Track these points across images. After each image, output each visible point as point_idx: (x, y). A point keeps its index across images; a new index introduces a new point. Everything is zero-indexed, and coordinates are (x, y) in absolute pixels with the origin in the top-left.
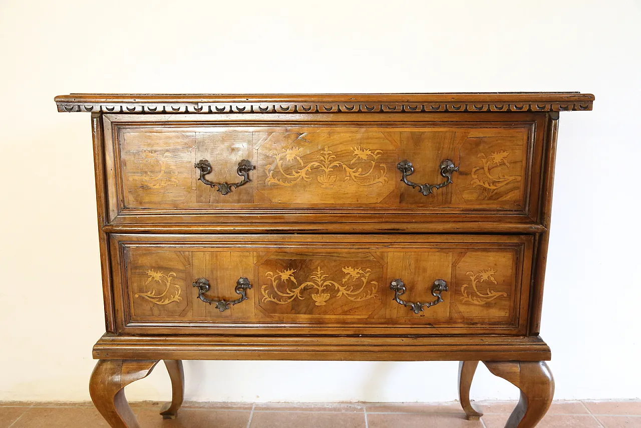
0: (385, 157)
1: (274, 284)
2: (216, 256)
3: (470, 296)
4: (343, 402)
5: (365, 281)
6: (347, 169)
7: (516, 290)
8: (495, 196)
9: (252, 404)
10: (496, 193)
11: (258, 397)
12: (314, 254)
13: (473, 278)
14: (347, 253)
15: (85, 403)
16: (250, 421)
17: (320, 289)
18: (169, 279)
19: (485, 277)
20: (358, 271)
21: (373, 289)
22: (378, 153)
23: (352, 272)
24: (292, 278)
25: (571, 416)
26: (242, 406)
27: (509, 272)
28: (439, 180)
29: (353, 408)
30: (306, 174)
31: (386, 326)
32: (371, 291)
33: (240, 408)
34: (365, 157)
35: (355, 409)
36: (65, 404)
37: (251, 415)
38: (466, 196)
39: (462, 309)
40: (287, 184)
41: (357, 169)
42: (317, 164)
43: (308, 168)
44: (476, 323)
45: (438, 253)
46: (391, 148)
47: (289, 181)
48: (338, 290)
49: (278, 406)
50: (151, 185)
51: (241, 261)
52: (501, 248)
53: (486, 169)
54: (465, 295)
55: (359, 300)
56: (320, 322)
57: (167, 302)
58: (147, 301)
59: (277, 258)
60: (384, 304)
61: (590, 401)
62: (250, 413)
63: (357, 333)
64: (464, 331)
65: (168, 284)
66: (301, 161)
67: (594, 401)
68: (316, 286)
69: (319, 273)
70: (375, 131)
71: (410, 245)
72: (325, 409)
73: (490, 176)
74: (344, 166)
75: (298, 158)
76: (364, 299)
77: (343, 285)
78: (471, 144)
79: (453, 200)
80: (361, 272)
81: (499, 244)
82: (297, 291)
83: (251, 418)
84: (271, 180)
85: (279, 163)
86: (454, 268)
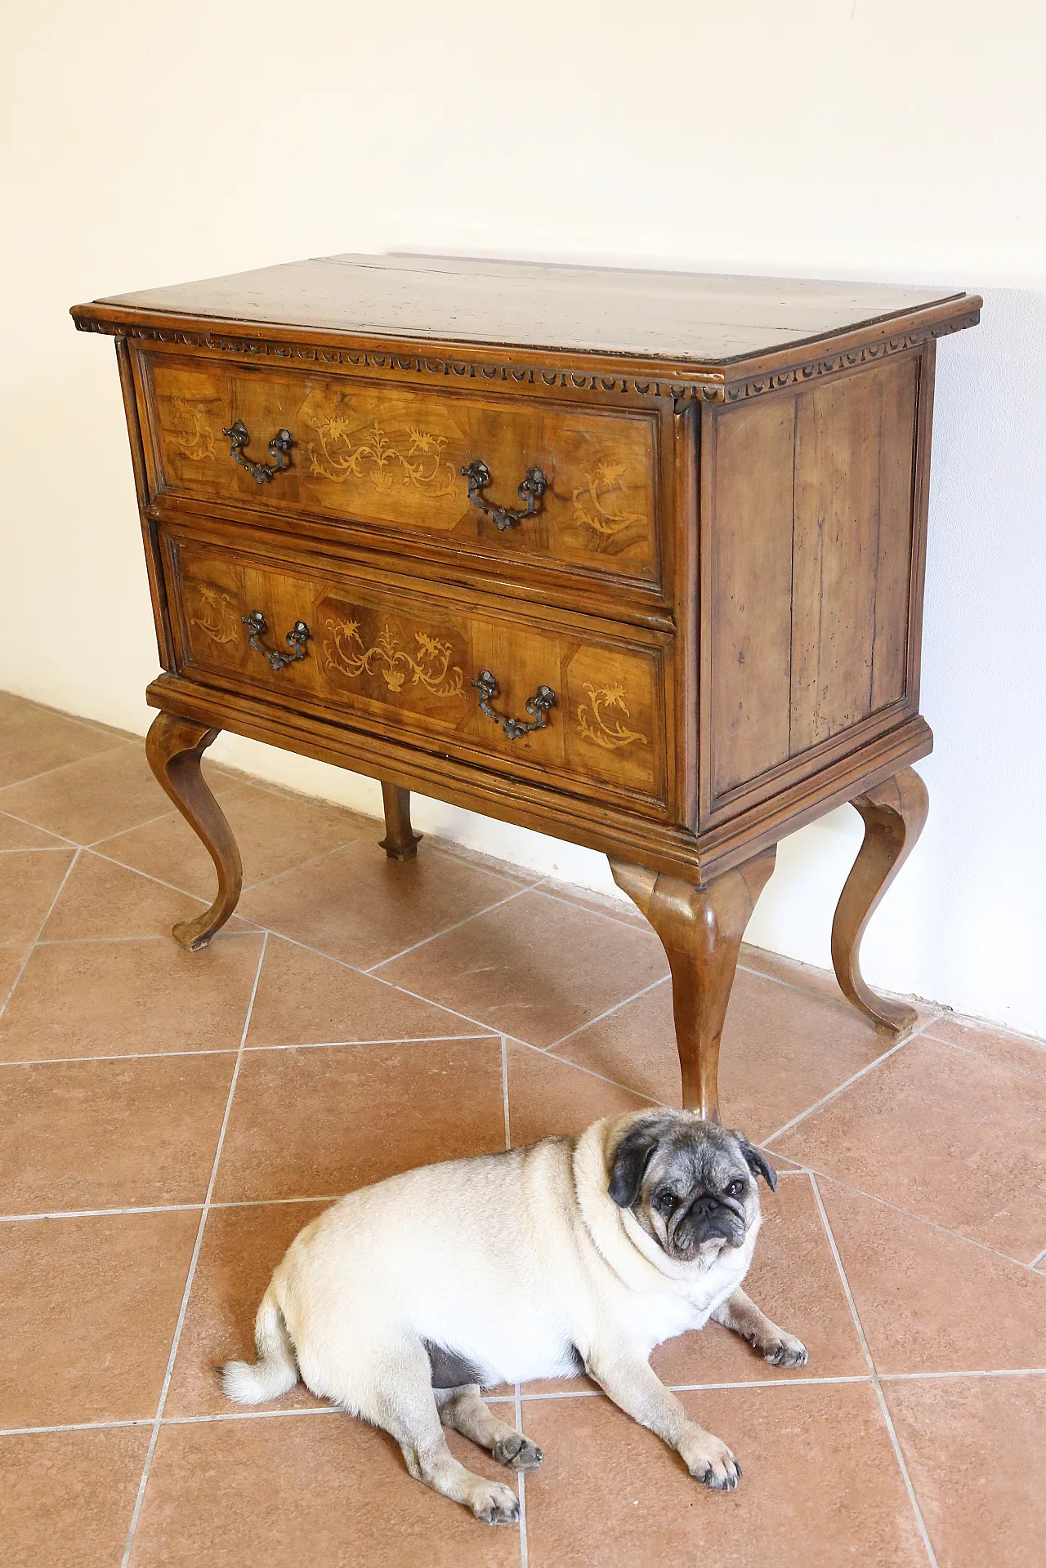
0: (450, 449)
1: (337, 641)
2: (268, 580)
3: (591, 728)
5: (446, 663)
6: (405, 463)
7: (659, 733)
8: (613, 548)
10: (613, 542)
11: (557, 866)
12: (379, 602)
13: (593, 695)
14: (419, 609)
17: (392, 663)
18: (223, 604)
19: (610, 699)
20: (435, 643)
21: (457, 679)
22: (442, 442)
23: (428, 644)
24: (357, 636)
27: (647, 698)
30: (357, 465)
31: (481, 750)
32: (456, 683)
34: (426, 447)
37: (519, 894)
38: (569, 539)
39: (583, 748)
40: (334, 478)
41: (418, 467)
42: (367, 450)
43: (357, 455)
44: (606, 783)
45: (539, 637)
46: (459, 435)
47: (337, 473)
48: (414, 671)
50: (188, 454)
51: (297, 595)
52: (631, 649)
53: (594, 494)
54: (584, 724)
55: (440, 694)
56: (397, 720)
57: (223, 639)
60: (473, 710)
62: (520, 890)
63: (443, 751)
64: (589, 793)
65: (223, 612)
66: (348, 442)
68: (386, 657)
69: (387, 635)
70: (436, 404)
71: (500, 614)
73: (600, 509)
74: (401, 458)
75: (345, 436)
76: (447, 694)
77: (419, 664)
78: (568, 444)
79: (551, 542)
80: (439, 646)
82: (364, 658)
83: (512, 897)
84: (316, 468)
85: (324, 441)
86: (564, 674)
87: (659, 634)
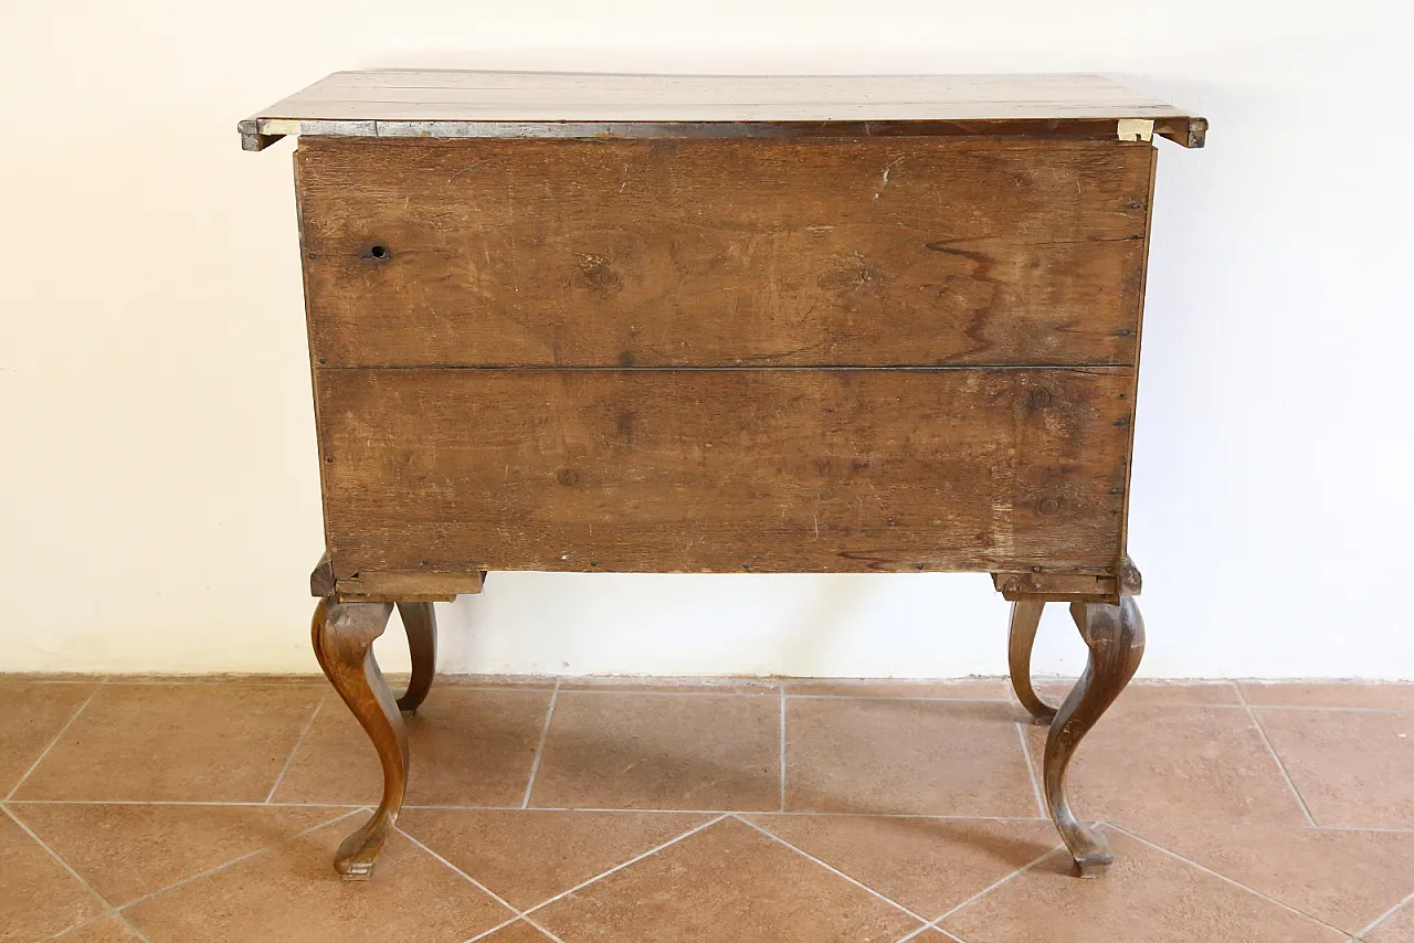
4: (740, 677)
9: (554, 679)
11: (567, 665)
15: (213, 677)
16: (552, 709)
25: (1201, 708)
26: (535, 682)
29: (761, 687)
33: (532, 686)
35: (762, 689)
36: (173, 678)
37: (554, 698)
49: (608, 682)
61: (1253, 681)
62: (551, 695)
67: (1264, 682)
72: (702, 689)
83: (553, 703)
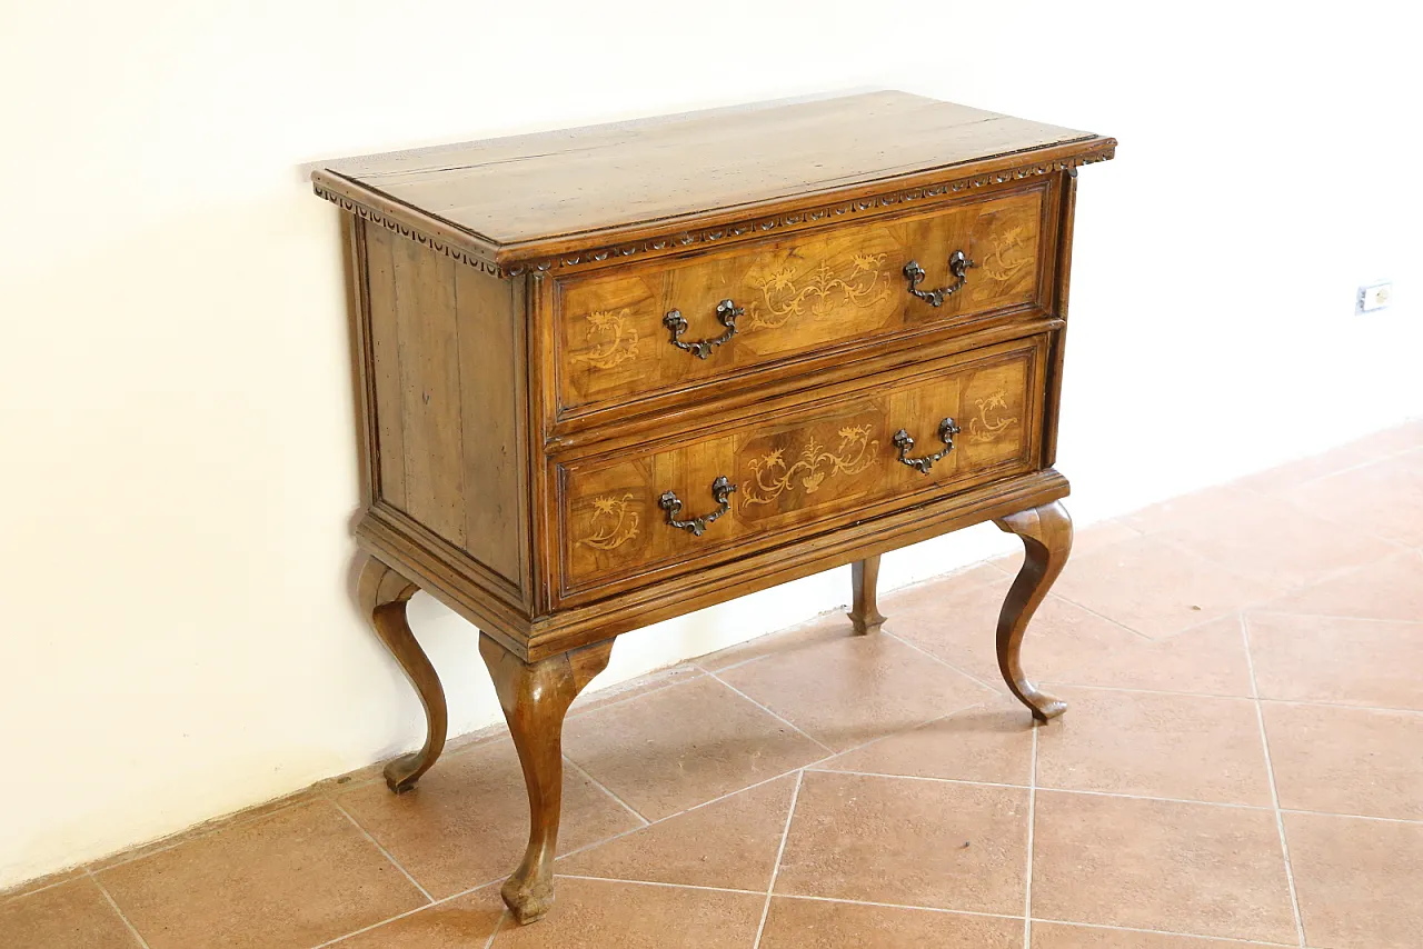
0: (889, 262)
1: (758, 476)
2: (686, 454)
3: (979, 433)
5: (864, 441)
6: (847, 288)
7: (1026, 410)
8: (1006, 289)
10: (1008, 285)
12: (806, 419)
13: (982, 407)
14: (846, 407)
17: (813, 468)
18: (624, 505)
19: (994, 402)
20: (855, 430)
21: (874, 451)
22: (882, 258)
23: (849, 433)
24: (780, 461)
27: (1021, 388)
28: (948, 280)
30: (799, 306)
31: (887, 500)
32: (871, 455)
34: (866, 267)
38: (976, 296)
39: (970, 452)
40: (775, 326)
41: (858, 286)
42: (811, 288)
43: (801, 296)
44: (985, 468)
45: (944, 383)
46: (897, 247)
47: (777, 320)
48: (834, 464)
50: (601, 365)
51: (718, 453)
52: (1012, 358)
53: (998, 255)
54: (974, 432)
55: (857, 472)
56: (810, 518)
57: (619, 542)
58: (591, 548)
59: (764, 435)
60: (885, 469)
63: (854, 520)
64: (973, 483)
65: (622, 514)
66: (793, 288)
68: (808, 466)
69: (812, 445)
70: (879, 229)
73: (1001, 264)
74: (843, 284)
75: (790, 284)
76: (863, 468)
77: (839, 456)
78: (982, 224)
80: (860, 431)
81: (1009, 354)
82: (785, 479)
84: (757, 323)
85: (767, 297)
86: (961, 399)
87: (1035, 337)
